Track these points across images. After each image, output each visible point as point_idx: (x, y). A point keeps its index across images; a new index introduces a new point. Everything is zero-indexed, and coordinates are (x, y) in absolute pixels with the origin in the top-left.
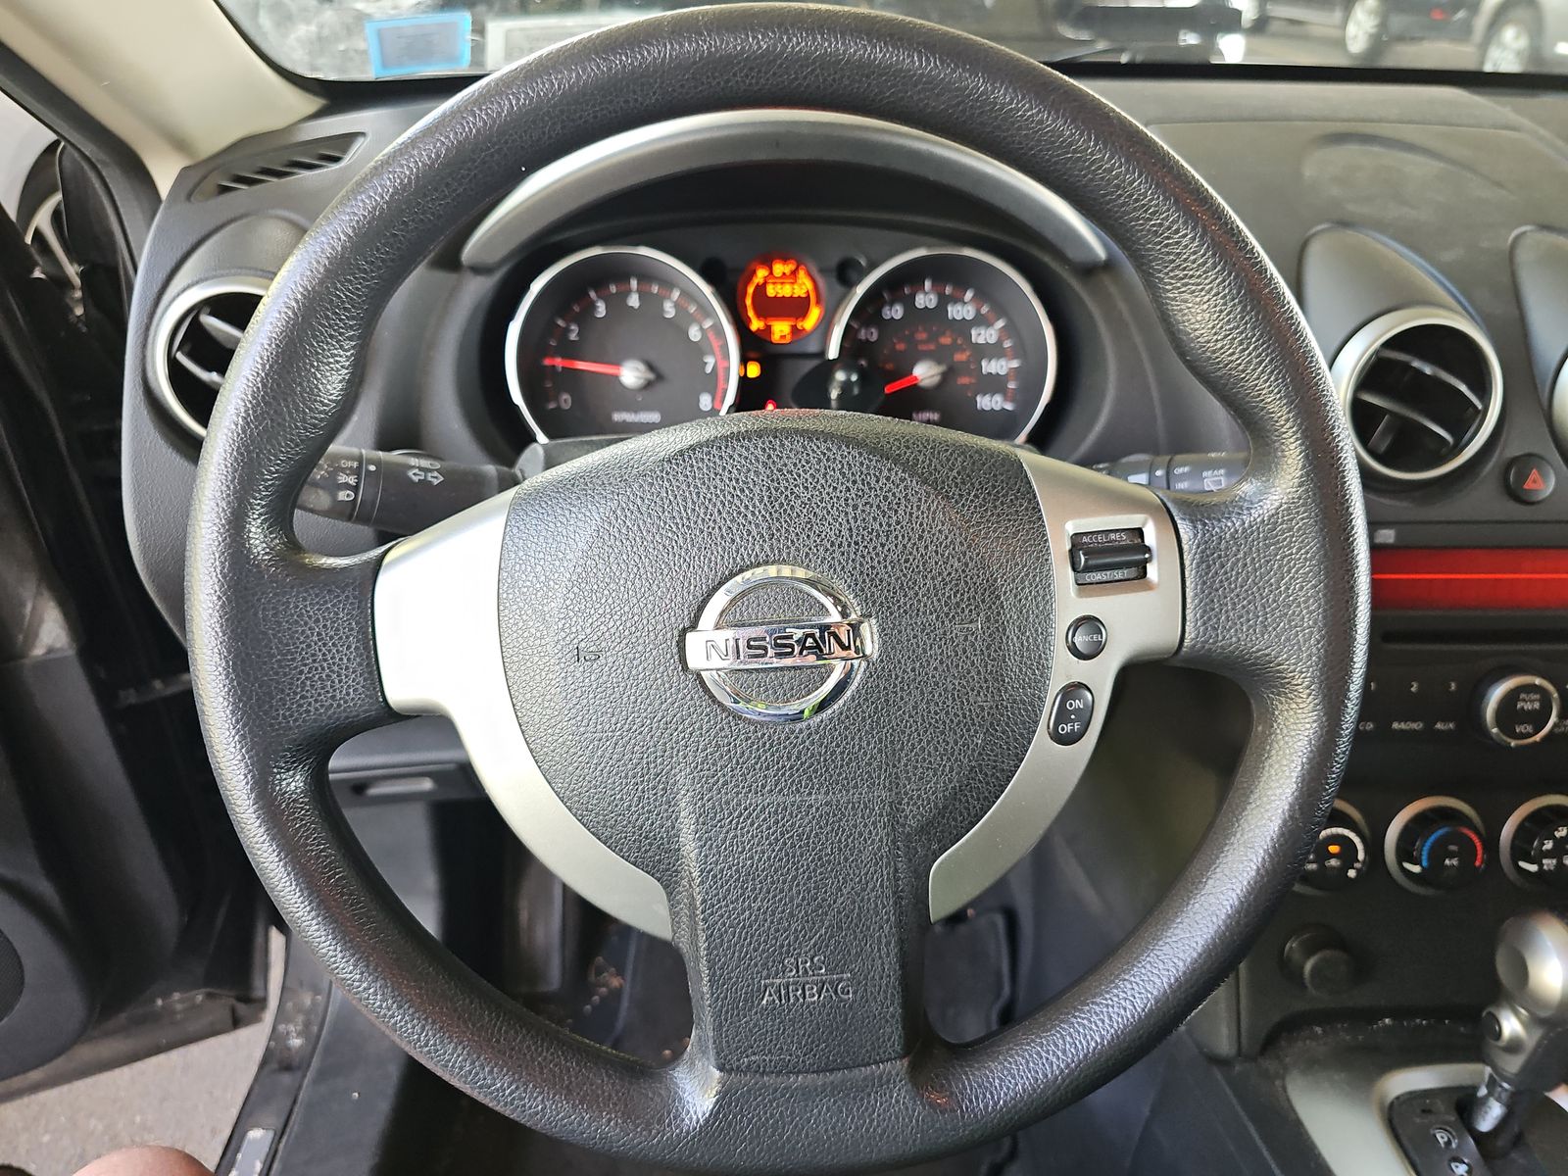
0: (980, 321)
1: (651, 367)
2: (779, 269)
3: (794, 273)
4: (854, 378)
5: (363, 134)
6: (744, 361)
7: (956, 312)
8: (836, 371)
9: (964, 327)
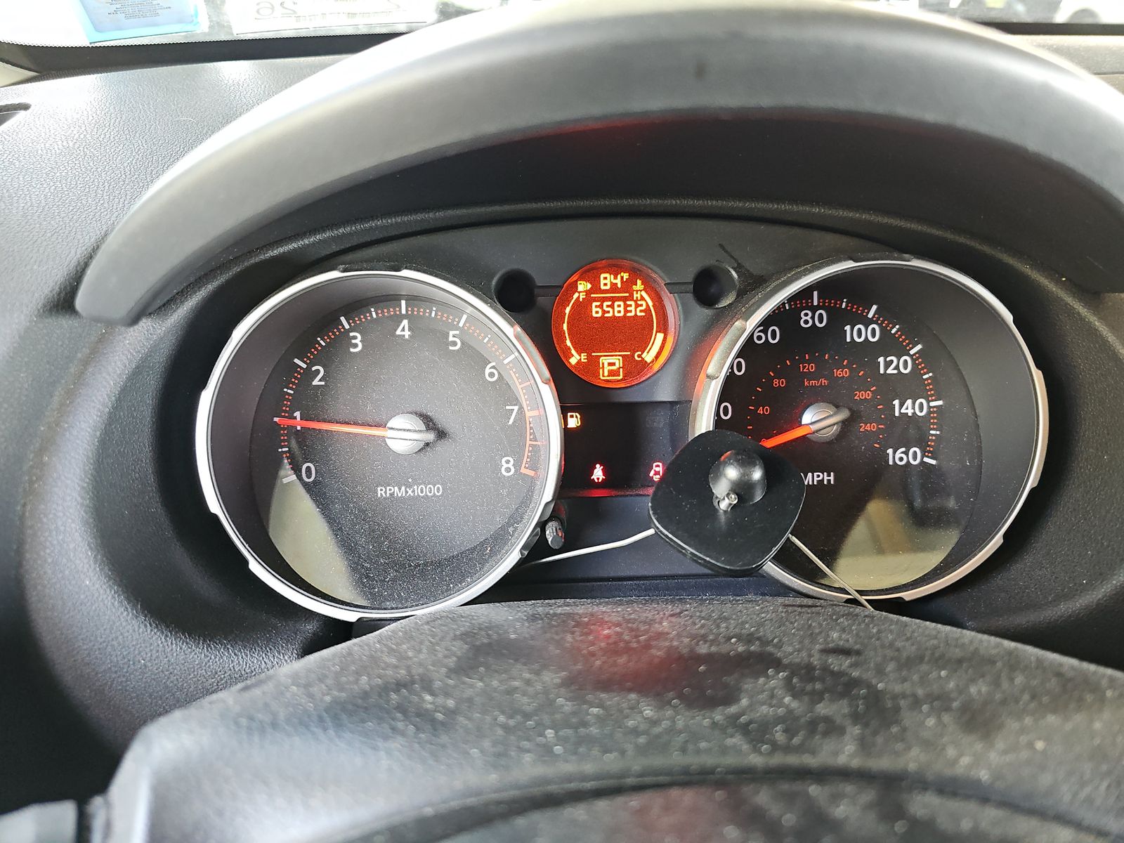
0: (889, 346)
1: (429, 422)
2: (606, 280)
3: (628, 286)
4: (757, 474)
5: (25, 107)
6: (564, 411)
7: (856, 334)
8: (725, 463)
9: (868, 352)
